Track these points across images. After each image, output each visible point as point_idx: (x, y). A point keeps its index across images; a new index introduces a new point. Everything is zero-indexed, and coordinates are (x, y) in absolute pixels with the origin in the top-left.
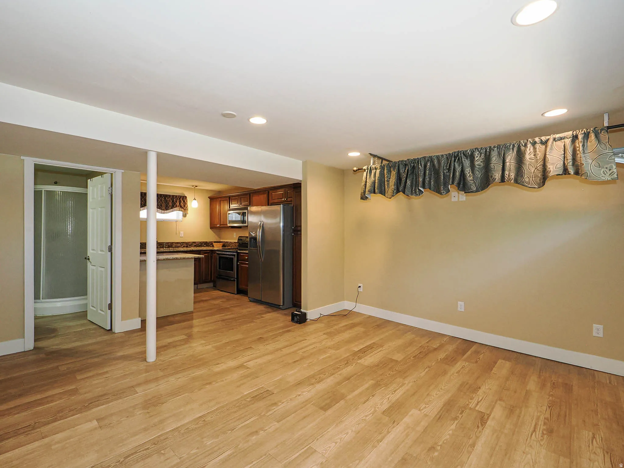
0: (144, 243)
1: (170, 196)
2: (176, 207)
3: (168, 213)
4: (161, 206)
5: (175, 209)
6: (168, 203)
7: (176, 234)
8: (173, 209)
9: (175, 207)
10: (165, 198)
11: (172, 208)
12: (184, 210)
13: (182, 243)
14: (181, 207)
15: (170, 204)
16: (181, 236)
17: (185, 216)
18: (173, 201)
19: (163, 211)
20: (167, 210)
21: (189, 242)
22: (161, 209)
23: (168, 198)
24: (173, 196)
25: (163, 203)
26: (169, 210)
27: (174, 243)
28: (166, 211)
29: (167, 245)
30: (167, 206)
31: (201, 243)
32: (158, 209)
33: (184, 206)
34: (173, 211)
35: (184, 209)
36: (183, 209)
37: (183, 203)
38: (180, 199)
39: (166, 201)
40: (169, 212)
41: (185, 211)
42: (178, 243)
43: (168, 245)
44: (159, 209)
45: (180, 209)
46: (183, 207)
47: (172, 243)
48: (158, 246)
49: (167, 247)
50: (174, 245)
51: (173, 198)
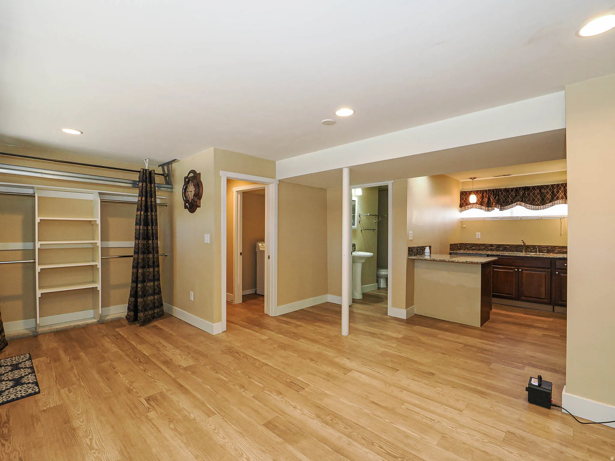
1: (547, 186)
2: (558, 199)
3: (546, 208)
4: (534, 200)
5: (556, 202)
6: (545, 196)
7: (561, 235)
8: (553, 202)
9: (555, 200)
10: (540, 190)
11: (550, 202)
15: (549, 196)
18: (553, 192)
19: (537, 207)
20: (543, 205)
22: (534, 205)
23: (545, 189)
24: (553, 186)
25: (536, 197)
26: (546, 205)
27: (557, 247)
28: (542, 207)
29: (546, 249)
30: (543, 199)
32: (530, 205)
34: (553, 206)
39: (542, 193)
43: (548, 250)
44: (531, 205)
47: (553, 247)
48: (532, 250)
49: (545, 251)
50: (557, 249)
51: (552, 188)
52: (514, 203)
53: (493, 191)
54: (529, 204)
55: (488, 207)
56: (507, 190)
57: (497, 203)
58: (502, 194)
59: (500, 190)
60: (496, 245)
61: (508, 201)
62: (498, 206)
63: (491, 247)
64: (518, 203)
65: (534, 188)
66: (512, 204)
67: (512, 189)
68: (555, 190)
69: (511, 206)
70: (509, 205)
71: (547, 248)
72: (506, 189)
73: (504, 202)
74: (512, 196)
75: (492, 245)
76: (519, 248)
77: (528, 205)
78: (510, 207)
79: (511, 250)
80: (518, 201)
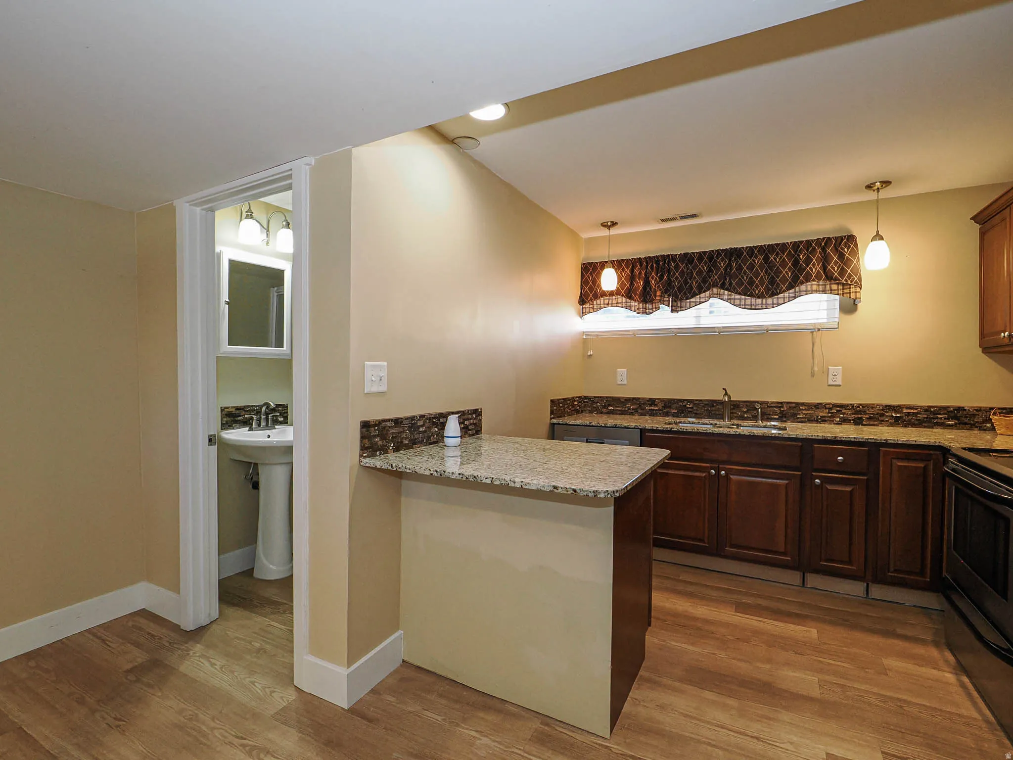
0: (701, 400)
1: (783, 247)
2: (808, 279)
3: (779, 305)
4: (751, 283)
5: (803, 287)
6: (778, 272)
7: (813, 375)
8: (797, 289)
9: (802, 283)
10: (766, 258)
11: (788, 288)
12: (840, 287)
13: (835, 406)
14: (829, 277)
15: (786, 273)
16: (831, 382)
17: (849, 308)
18: (796, 263)
19: (759, 301)
20: (773, 295)
21: (869, 406)
22: (751, 295)
23: (777, 254)
24: (796, 245)
25: (757, 275)
26: (780, 296)
27: (803, 404)
28: (770, 301)
29: (778, 411)
30: (772, 281)
31: (926, 411)
32: (743, 297)
33: (842, 272)
34: (795, 297)
35: (843, 285)
36: (838, 284)
37: (836, 263)
38: (824, 249)
39: (771, 265)
40: (781, 301)
41: (846, 291)
42: (818, 406)
43: (782, 412)
44: (745, 295)
45: (828, 287)
46: (836, 279)
47: (794, 405)
48: (745, 412)
49: (775, 417)
50: (803, 411)
51: (795, 253)
52: (705, 292)
53: (656, 260)
54: (740, 294)
55: (645, 301)
56: (687, 258)
57: (666, 292)
58: (677, 267)
59: (673, 258)
60: (662, 400)
61: (691, 288)
62: (667, 299)
63: (651, 405)
64: (715, 290)
65: (751, 251)
66: (700, 293)
67: (701, 256)
68: (801, 257)
69: (697, 299)
70: (692, 297)
71: (780, 407)
72: (686, 254)
73: (680, 289)
74: (700, 273)
75: (652, 402)
76: (714, 408)
77: (737, 296)
78: (695, 302)
79: (696, 414)
80: (715, 285)
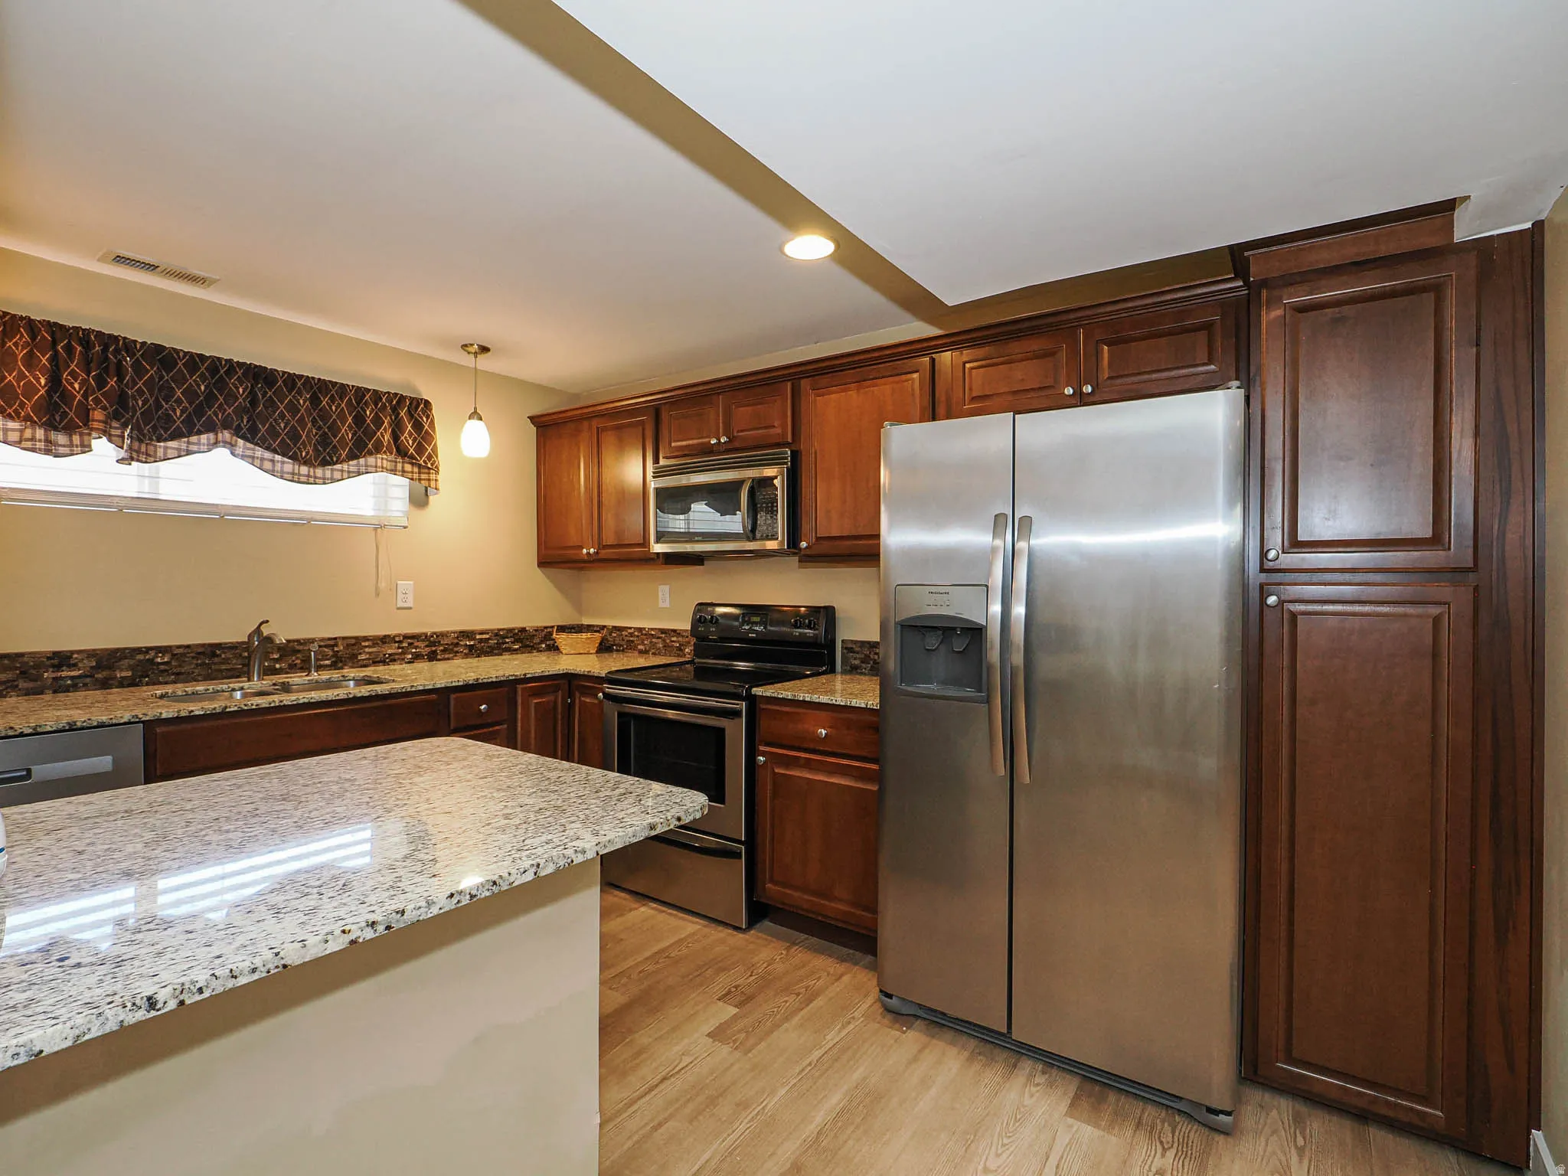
0: (188, 647)
1: (340, 388)
2: (378, 449)
3: (333, 480)
4: (295, 436)
5: (371, 460)
6: (334, 429)
7: (377, 595)
8: (362, 461)
9: (370, 453)
10: (315, 400)
11: (352, 456)
12: (416, 470)
13: (406, 637)
14: (402, 452)
15: (346, 432)
16: (400, 604)
17: (419, 500)
18: (359, 420)
19: (304, 470)
20: (325, 463)
21: (442, 635)
22: (293, 458)
23: (332, 399)
24: (360, 392)
25: (301, 421)
26: (335, 467)
27: (366, 639)
28: (319, 472)
29: (331, 653)
30: (324, 441)
31: (497, 635)
32: (278, 457)
33: (420, 449)
34: (359, 474)
35: (420, 466)
36: (413, 464)
37: (410, 434)
38: (395, 410)
39: (324, 415)
40: (337, 475)
41: (423, 476)
42: (385, 640)
43: (338, 654)
44: (284, 455)
45: (399, 467)
46: (412, 457)
47: (353, 641)
48: (277, 661)
49: (327, 662)
50: (367, 650)
51: (358, 404)
52: (199, 433)
53: (84, 337)
54: (275, 451)
55: (51, 426)
56: (161, 356)
57: (116, 416)
58: (137, 366)
59: (129, 346)
60: (91, 654)
61: (169, 419)
62: (118, 432)
63: (58, 667)
64: (226, 435)
65: (291, 380)
66: (190, 434)
67: (194, 361)
68: (368, 413)
69: (182, 444)
70: (172, 438)
71: (333, 646)
72: (159, 348)
73: (147, 416)
74: (190, 394)
75: (61, 660)
76: (216, 660)
77: (268, 455)
78: (179, 450)
79: (178, 674)
80: (226, 426)
